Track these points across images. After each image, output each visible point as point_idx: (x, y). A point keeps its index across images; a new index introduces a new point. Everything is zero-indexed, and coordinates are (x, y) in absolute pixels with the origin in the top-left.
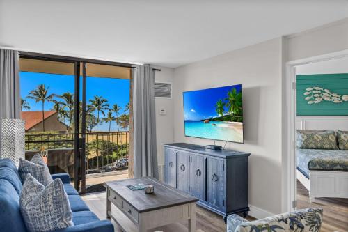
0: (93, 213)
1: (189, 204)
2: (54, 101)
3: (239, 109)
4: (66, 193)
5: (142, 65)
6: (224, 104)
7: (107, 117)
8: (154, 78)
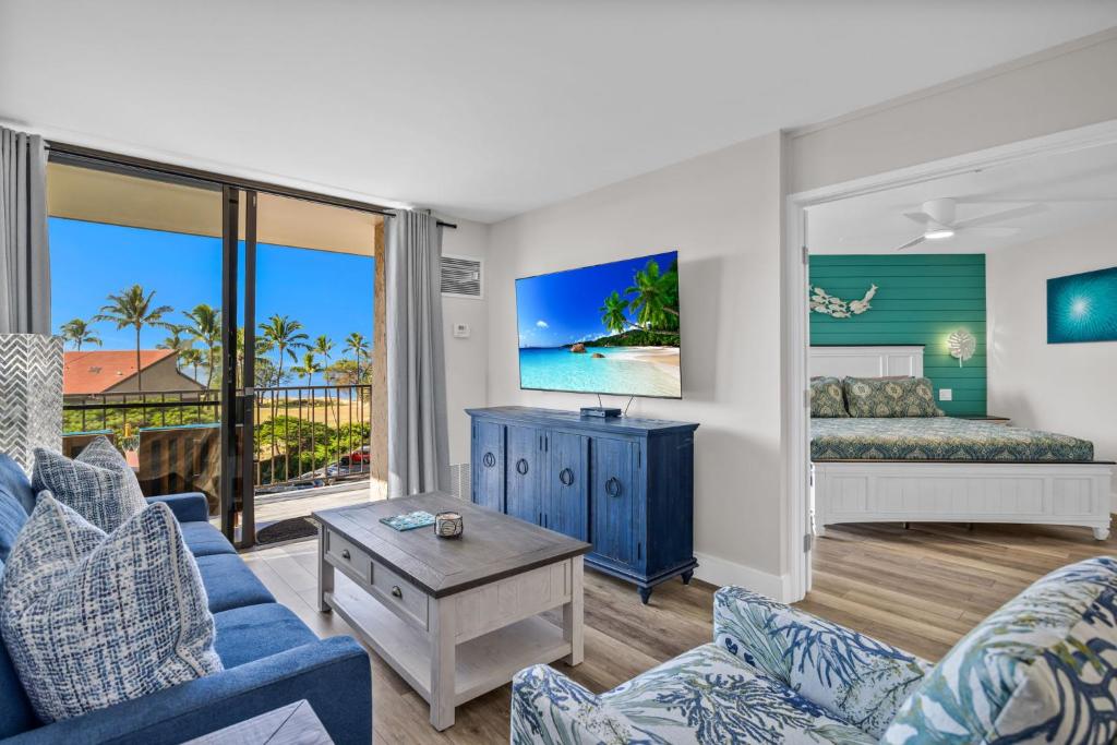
0: (285, 611)
1: (568, 561)
2: (168, 325)
3: (667, 315)
4: (189, 555)
5: (409, 208)
6: (625, 305)
7: (303, 364)
8: (440, 245)
